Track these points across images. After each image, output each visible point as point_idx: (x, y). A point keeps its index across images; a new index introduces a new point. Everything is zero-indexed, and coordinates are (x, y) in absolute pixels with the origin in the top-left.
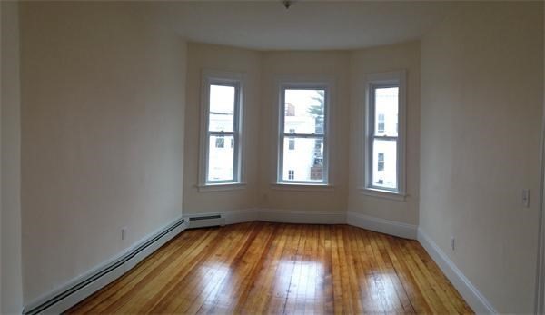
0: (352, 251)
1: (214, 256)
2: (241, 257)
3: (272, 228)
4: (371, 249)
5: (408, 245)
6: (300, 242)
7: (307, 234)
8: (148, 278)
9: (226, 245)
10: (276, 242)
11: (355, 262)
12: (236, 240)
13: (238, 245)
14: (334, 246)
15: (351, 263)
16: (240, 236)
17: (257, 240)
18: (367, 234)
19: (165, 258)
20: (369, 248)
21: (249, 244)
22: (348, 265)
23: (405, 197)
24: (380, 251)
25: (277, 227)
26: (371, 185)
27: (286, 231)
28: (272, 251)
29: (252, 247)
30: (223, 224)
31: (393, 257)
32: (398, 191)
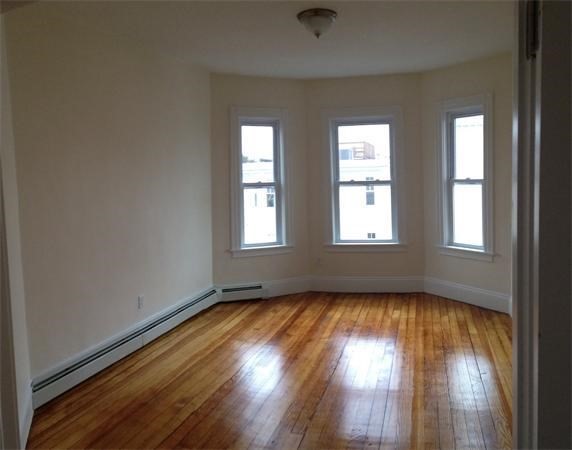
0: (424, 321)
1: (252, 330)
2: (285, 330)
3: (328, 299)
4: (448, 321)
5: (496, 318)
6: (361, 314)
7: (372, 304)
8: (171, 351)
9: (268, 318)
10: (330, 314)
11: (425, 334)
12: (280, 314)
13: (283, 317)
14: (404, 316)
15: (420, 334)
16: (287, 308)
17: (307, 313)
18: (446, 303)
19: (191, 331)
20: (445, 319)
21: (297, 316)
22: (416, 337)
23: (494, 256)
24: (458, 322)
25: (334, 298)
26: (451, 242)
27: (346, 301)
28: (324, 323)
29: (298, 320)
30: (264, 296)
31: (473, 331)
32: (485, 249)
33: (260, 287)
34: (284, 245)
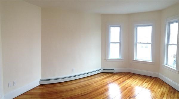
6: (136, 82)
14: (147, 86)
17: (121, 79)
20: (159, 90)
24: (162, 93)
25: (133, 75)
26: (167, 64)
27: (135, 77)
32: (176, 68)
33: (113, 70)
34: (121, 59)
